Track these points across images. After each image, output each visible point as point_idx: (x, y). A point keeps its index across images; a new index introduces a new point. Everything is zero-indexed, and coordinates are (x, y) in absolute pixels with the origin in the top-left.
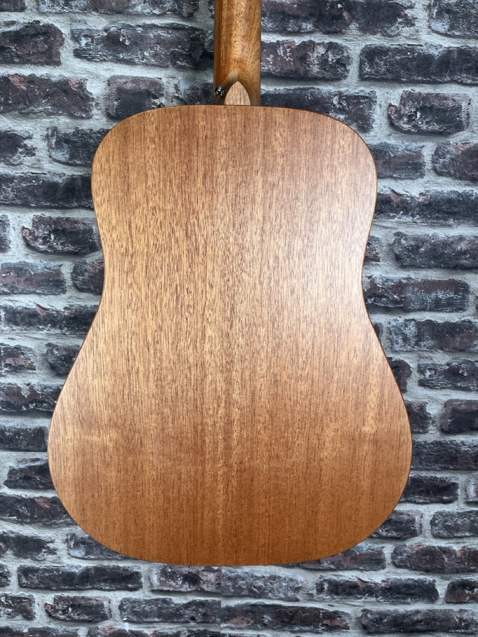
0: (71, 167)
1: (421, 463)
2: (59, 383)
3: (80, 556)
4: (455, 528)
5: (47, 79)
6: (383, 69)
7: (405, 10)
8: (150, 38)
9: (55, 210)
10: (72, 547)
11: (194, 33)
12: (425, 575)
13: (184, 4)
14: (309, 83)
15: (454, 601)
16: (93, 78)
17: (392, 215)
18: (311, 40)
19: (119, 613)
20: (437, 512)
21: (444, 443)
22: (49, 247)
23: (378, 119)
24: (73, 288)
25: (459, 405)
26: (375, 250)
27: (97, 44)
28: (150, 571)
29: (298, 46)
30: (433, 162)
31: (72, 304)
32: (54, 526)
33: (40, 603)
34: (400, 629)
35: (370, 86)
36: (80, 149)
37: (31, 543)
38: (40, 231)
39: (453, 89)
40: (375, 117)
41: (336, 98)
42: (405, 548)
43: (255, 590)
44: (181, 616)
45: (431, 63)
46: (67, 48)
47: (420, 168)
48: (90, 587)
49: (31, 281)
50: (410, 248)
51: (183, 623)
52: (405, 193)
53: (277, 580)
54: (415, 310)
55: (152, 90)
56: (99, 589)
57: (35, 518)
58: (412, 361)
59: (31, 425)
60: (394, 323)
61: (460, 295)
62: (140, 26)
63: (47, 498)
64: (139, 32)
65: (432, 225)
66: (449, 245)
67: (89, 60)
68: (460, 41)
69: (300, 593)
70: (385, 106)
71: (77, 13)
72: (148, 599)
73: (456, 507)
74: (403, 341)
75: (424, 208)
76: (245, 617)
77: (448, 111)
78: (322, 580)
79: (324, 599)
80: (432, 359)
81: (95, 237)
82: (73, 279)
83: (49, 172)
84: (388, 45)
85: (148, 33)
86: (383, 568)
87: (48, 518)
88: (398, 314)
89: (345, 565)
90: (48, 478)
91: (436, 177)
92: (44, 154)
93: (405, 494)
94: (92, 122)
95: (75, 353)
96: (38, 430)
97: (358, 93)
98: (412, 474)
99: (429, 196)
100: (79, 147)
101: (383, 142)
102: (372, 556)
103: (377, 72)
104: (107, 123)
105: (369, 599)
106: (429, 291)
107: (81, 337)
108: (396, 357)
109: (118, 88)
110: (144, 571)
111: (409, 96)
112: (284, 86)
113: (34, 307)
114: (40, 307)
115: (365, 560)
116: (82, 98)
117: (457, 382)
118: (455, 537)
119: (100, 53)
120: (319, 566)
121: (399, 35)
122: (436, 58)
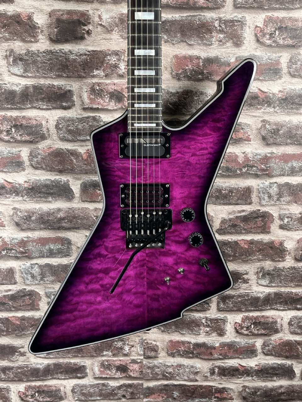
0: (25, 79)
1: (281, 282)
2: (22, 236)
3: (43, 356)
5: (4, 14)
9: (15, 111)
12: (285, 360)
14: (197, 11)
16: (38, 12)
17: (259, 107)
19: (72, 394)
20: (293, 316)
21: (297, 268)
22: (11, 138)
23: (248, 37)
24: (30, 167)
26: (247, 133)
28: (93, 364)
30: (288, 68)
31: (30, 178)
32: (23, 336)
33: (15, 391)
34: (269, 399)
35: (242, 12)
37: (8, 349)
38: (4, 126)
40: (245, 35)
41: (218, 22)
42: (271, 342)
43: (167, 374)
44: (116, 394)
47: (279, 72)
48: (50, 377)
50: (273, 131)
51: (117, 399)
52: (268, 91)
53: (182, 367)
54: (277, 176)
55: (82, 20)
56: (57, 379)
57: (9, 331)
58: (274, 212)
60: (262, 186)
63: (17, 317)
65: (288, 114)
66: (301, 128)
69: (198, 376)
70: (253, 27)
72: (92, 384)
74: (268, 198)
75: (282, 101)
76: (161, 393)
77: (298, 30)
78: (214, 366)
79: (215, 380)
80: (288, 210)
81: (44, 129)
82: (29, 161)
83: (9, 83)
86: (256, 356)
87: (19, 330)
88: (264, 179)
89: (230, 355)
90: (17, 303)
91: (290, 79)
92: (4, 69)
93: (270, 304)
94: (39, 45)
95: (33, 214)
96: (9, 269)
97: (233, 18)
98: (274, 290)
99: (286, 93)
100: (30, 64)
101: (252, 53)
102: (248, 348)
103: (247, 2)
104: (50, 45)
105: (247, 378)
106: (286, 162)
107: (37, 202)
108: (263, 209)
109: (57, 19)
110: (89, 365)
111: (270, 20)
112: (178, 14)
113: (3, 181)
114: (7, 181)
115: (243, 351)
116: (30, 27)
120: (212, 357)
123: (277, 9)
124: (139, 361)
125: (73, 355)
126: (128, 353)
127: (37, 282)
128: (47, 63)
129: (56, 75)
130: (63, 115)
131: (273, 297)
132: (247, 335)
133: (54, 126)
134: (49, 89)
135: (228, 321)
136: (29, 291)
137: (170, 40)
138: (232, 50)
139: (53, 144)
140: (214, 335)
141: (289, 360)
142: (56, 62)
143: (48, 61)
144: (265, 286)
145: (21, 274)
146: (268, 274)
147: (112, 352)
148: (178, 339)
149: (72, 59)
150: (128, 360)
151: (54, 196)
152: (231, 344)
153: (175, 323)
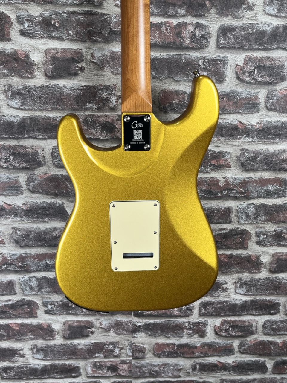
0: (22, 111)
1: (256, 291)
2: (21, 252)
3: (40, 358)
4: (278, 330)
5: (2, 52)
6: (233, 41)
8: (72, 21)
9: (13, 140)
10: (35, 352)
11: (103, 17)
12: (259, 357)
14: (183, 51)
15: (278, 373)
16: (35, 50)
17: (239, 137)
18: (184, 22)
20: (267, 320)
21: (271, 279)
22: (9, 165)
23: (229, 74)
24: (27, 191)
25: (282, 255)
26: (228, 160)
27: (36, 26)
28: (86, 365)
29: (176, 25)
30: (265, 102)
31: (28, 201)
32: (22, 340)
35: (224, 52)
37: (8, 352)
38: (3, 154)
39: (279, 53)
40: (227, 73)
41: (202, 61)
42: (246, 342)
43: (153, 373)
45: (264, 36)
46: (15, 29)
47: (257, 106)
48: (47, 376)
50: (251, 158)
52: (247, 123)
53: (167, 366)
54: (254, 198)
55: (76, 58)
56: (53, 378)
57: (10, 336)
58: (251, 230)
59: (4, 279)
60: (240, 207)
61: (283, 187)
62: (65, 13)
63: (17, 324)
64: (65, 17)
65: (265, 143)
66: (276, 156)
67: (31, 37)
68: (284, 20)
69: (181, 372)
70: (234, 65)
71: (20, 3)
72: (86, 382)
74: (246, 217)
75: (260, 132)
77: (275, 68)
78: (195, 363)
79: (196, 375)
80: (264, 228)
81: (40, 157)
82: (27, 185)
83: (7, 115)
84: (236, 24)
85: (71, 18)
86: (233, 354)
87: (19, 335)
88: (243, 200)
89: (210, 354)
90: (17, 311)
91: (267, 112)
92: (3, 103)
93: (247, 310)
94: (36, 81)
95: (31, 233)
96: (9, 282)
97: (216, 58)
98: (251, 298)
99: (263, 124)
100: (27, 98)
101: (233, 89)
102: (226, 348)
103: (229, 43)
104: (46, 81)
105: (225, 373)
106: (263, 185)
107: (34, 222)
108: (241, 227)
109: (52, 57)
110: (82, 366)
111: (250, 59)
112: (166, 53)
113: (2, 204)
114: (6, 204)
115: (222, 350)
116: (27, 64)
117: (280, 242)
118: (278, 334)
119: (38, 32)
120: (194, 355)
121: (244, 17)
122: (268, 33)
123: (256, 50)
124: (128, 361)
125: (68, 357)
126: (118, 355)
127: (35, 293)
128: (43, 97)
129: (51, 108)
131: (249, 304)
132: (226, 337)
133: (50, 154)
134: (45, 120)
135: (209, 324)
136: (27, 301)
137: (158, 76)
139: (49, 170)
140: (195, 336)
141: (262, 357)
142: (52, 96)
143: (44, 95)
144: (242, 294)
145: (20, 286)
146: (246, 284)
147: (103, 354)
148: (163, 342)
149: (67, 93)
150: (118, 361)
151: (50, 216)
152: (211, 344)
153: (161, 328)
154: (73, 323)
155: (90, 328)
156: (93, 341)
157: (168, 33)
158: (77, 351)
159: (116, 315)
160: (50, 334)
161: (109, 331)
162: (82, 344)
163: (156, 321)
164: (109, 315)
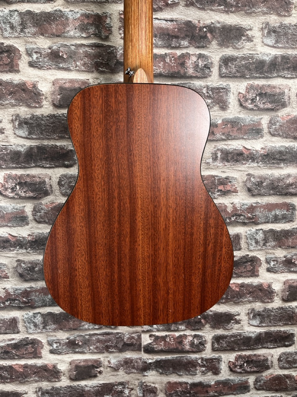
0: (30, 140)
1: (270, 322)
2: (26, 286)
4: (293, 362)
5: (10, 82)
6: (234, 70)
7: (247, 32)
8: (80, 53)
9: (19, 169)
10: (40, 396)
11: (110, 49)
12: (276, 393)
13: (102, 30)
14: (187, 80)
16: (42, 81)
17: (244, 162)
18: (187, 53)
20: (282, 353)
21: (284, 308)
22: (15, 194)
23: (232, 102)
24: (33, 221)
25: (293, 283)
26: (235, 186)
27: (44, 58)
29: (179, 56)
30: (268, 128)
31: (33, 232)
32: (26, 383)
35: (226, 81)
36: (35, 128)
38: (9, 184)
39: (279, 81)
40: (230, 100)
41: (205, 89)
42: (262, 378)
45: (264, 65)
46: (23, 61)
47: (260, 132)
49: (4, 218)
50: (257, 183)
52: (252, 148)
54: (262, 223)
57: (13, 378)
58: (261, 256)
60: (249, 232)
61: (290, 212)
62: (73, 45)
64: (73, 49)
65: (270, 168)
66: (282, 180)
67: (39, 69)
68: (282, 50)
70: (236, 93)
71: (29, 37)
73: (294, 349)
74: (256, 243)
75: (265, 157)
77: (276, 95)
80: (274, 254)
81: (47, 186)
82: (33, 215)
83: (14, 144)
84: (236, 55)
85: (78, 50)
86: (249, 391)
87: (22, 378)
88: (251, 226)
89: (224, 392)
90: (20, 351)
91: (271, 138)
92: (11, 132)
93: (261, 343)
94: (43, 110)
95: (36, 265)
96: (12, 319)
97: (219, 86)
98: (265, 329)
99: (267, 150)
101: (236, 116)
102: (241, 385)
103: (230, 72)
104: (53, 110)
106: (270, 210)
107: (40, 254)
108: (251, 254)
109: (60, 87)
111: (251, 87)
112: (171, 82)
113: (7, 235)
114: (11, 235)
115: (237, 388)
116: (35, 94)
117: (291, 268)
118: (293, 367)
119: (47, 64)
120: (208, 395)
121: (244, 48)
122: (267, 62)
123: (257, 78)
126: (128, 396)
127: (39, 331)
128: (50, 126)
129: (58, 136)
130: (65, 172)
131: (264, 336)
132: (240, 373)
133: (57, 183)
134: (52, 149)
135: (223, 360)
136: (31, 340)
138: (219, 113)
140: (209, 374)
141: (278, 393)
142: (59, 124)
143: (51, 124)
144: (256, 326)
145: (23, 324)
146: (259, 315)
147: (112, 396)
148: (175, 380)
152: (226, 381)
153: (172, 364)
154: (79, 363)
155: (97, 368)
156: (101, 382)
157: (172, 63)
158: (84, 393)
159: (125, 351)
160: (55, 375)
161: (119, 369)
162: (89, 386)
163: (167, 357)
164: (118, 352)
